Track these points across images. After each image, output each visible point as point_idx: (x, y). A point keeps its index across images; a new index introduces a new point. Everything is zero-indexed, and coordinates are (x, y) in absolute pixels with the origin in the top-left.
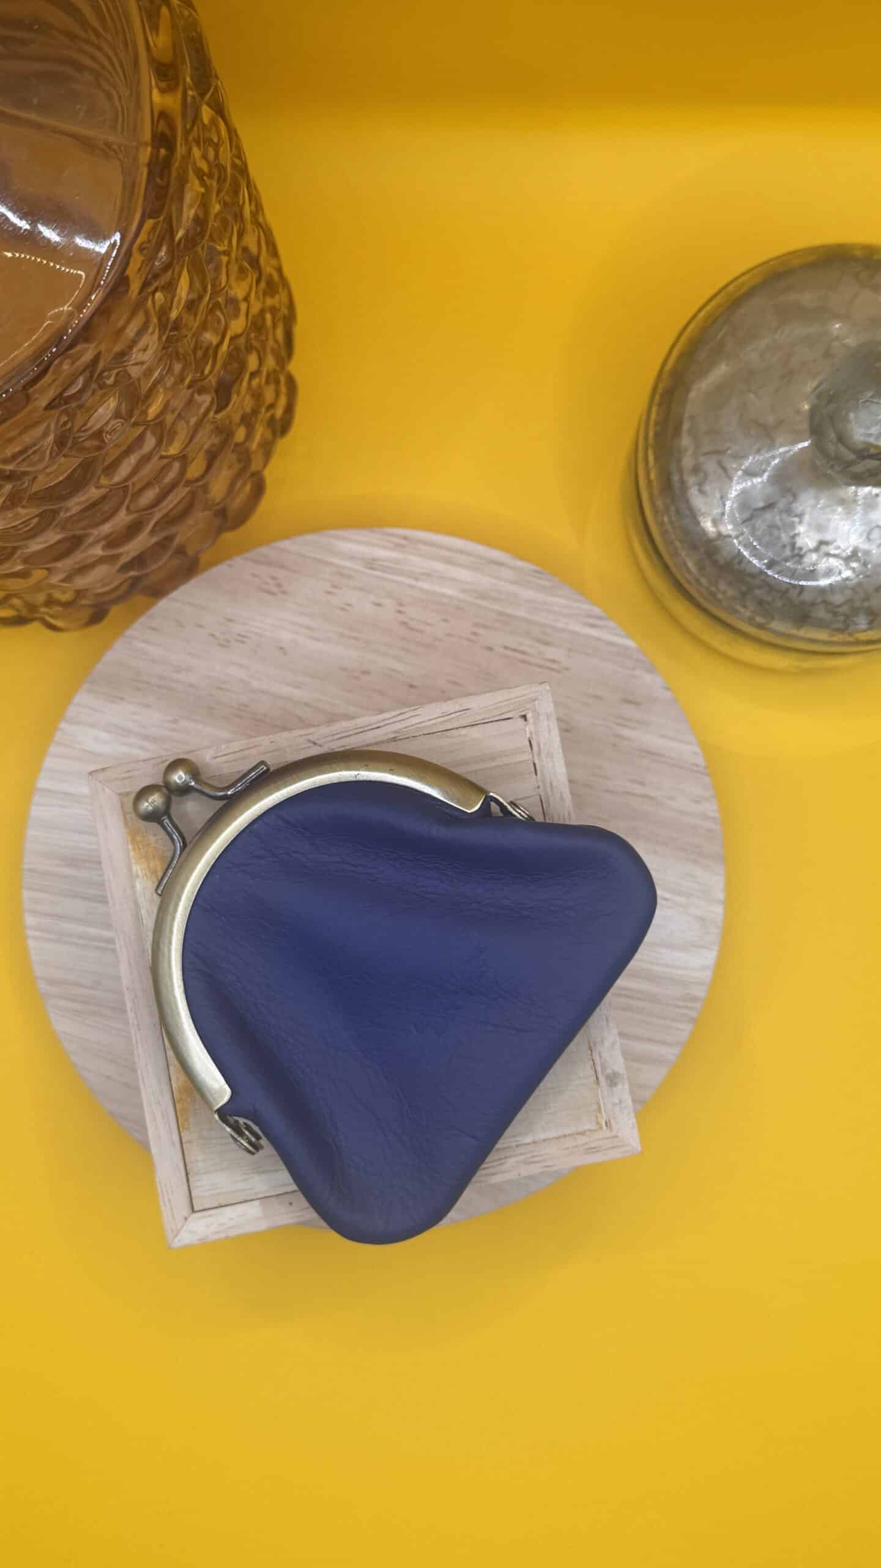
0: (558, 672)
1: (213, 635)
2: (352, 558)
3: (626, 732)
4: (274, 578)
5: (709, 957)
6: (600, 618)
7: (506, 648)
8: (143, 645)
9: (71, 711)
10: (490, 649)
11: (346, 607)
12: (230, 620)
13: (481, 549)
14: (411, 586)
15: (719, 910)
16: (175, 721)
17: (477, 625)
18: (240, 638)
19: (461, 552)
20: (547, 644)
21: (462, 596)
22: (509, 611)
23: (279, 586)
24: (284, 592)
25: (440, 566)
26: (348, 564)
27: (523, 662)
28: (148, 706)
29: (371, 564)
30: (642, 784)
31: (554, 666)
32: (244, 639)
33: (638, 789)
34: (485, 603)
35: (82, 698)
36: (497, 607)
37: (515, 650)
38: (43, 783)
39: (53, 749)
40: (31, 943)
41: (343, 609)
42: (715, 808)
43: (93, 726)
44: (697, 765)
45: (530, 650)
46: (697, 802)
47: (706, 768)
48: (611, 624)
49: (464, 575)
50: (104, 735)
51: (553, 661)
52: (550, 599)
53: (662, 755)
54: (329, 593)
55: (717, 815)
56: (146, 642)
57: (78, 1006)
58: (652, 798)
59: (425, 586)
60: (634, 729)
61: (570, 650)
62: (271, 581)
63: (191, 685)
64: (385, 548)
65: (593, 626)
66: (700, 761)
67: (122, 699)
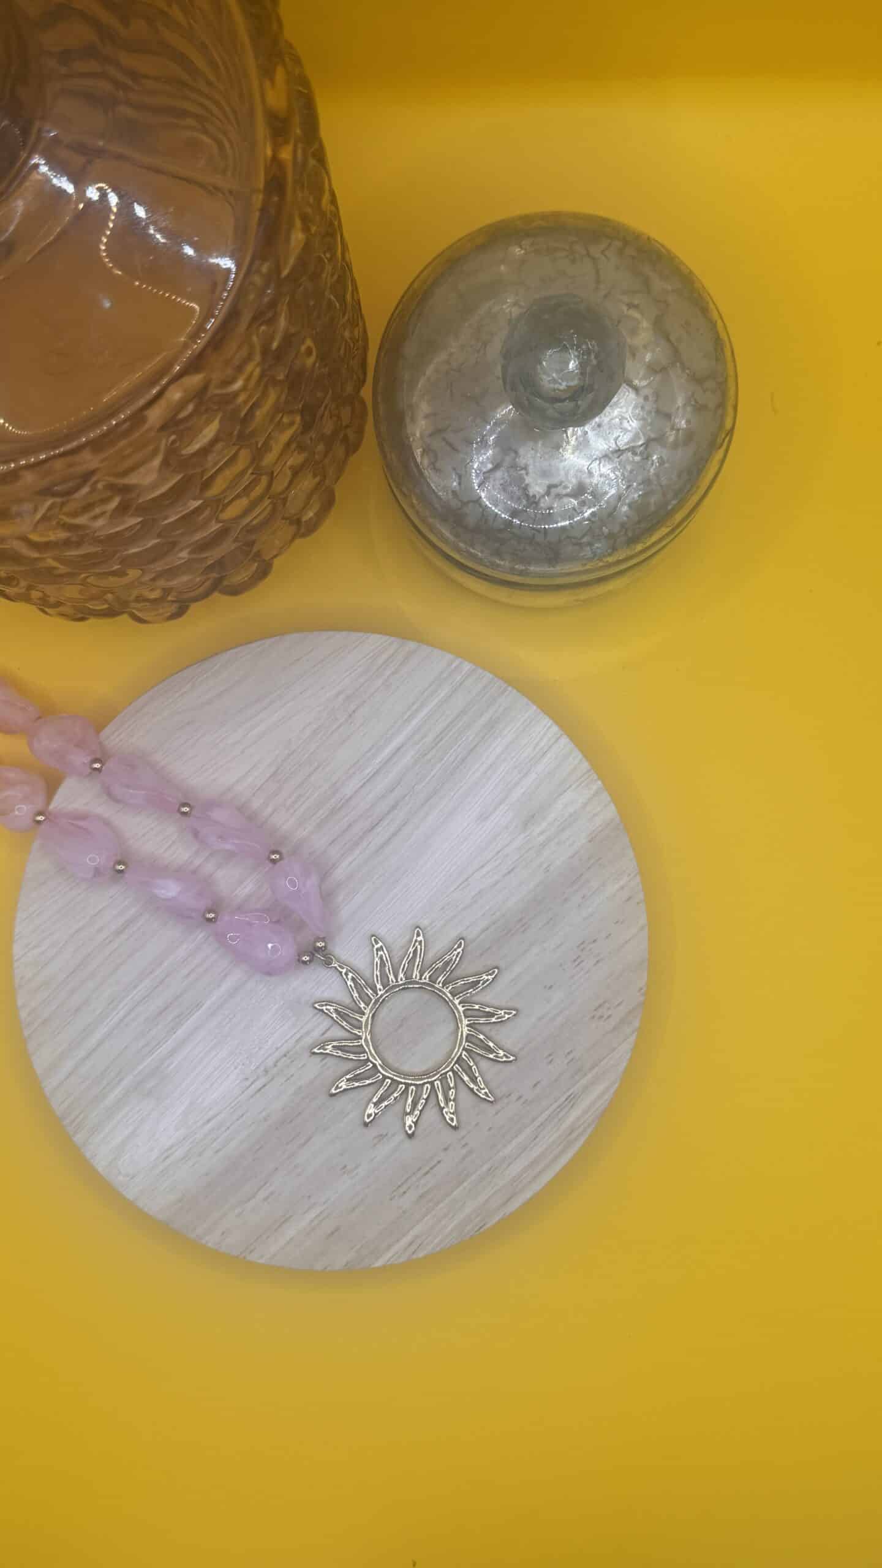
0: (393, 1192)
1: (595, 941)
2: (586, 1088)
3: (312, 1214)
4: (609, 1017)
5: (101, 1164)
6: (413, 1253)
7: (439, 1162)
8: (622, 883)
9: (605, 797)
10: (446, 1149)
11: (550, 1058)
12: (598, 962)
13: (528, 1194)
14: (533, 1120)
15: (130, 1195)
16: (547, 870)
17: (470, 1152)
18: (579, 960)
19: (535, 1177)
20: (421, 1197)
21: (501, 1154)
22: (465, 1184)
23: (601, 1017)
24: (593, 1017)
25: (535, 1153)
26: (584, 1081)
27: (420, 1169)
28: (572, 857)
29: (572, 1100)
30: (266, 1199)
31: (402, 1190)
32: (577, 963)
33: (262, 1194)
34: (485, 1168)
35: (611, 811)
36: (473, 1177)
37: (432, 1168)
38: (565, 740)
39: (586, 765)
40: (449, 657)
41: (550, 1055)
42: (210, 1245)
43: (585, 805)
44: (251, 1252)
45: (423, 1181)
46: (223, 1233)
47: (245, 1258)
48: (401, 1260)
49: (516, 1168)
50: (571, 810)
51: (405, 1193)
52: (455, 1222)
53: (276, 1230)
54: (571, 1051)
55: (203, 1242)
56: (622, 888)
57: (380, 661)
58: (249, 1200)
59: (528, 1131)
60: (312, 1221)
61: (404, 1212)
62: (610, 1013)
63: (566, 900)
64: (578, 1119)
65: (411, 1244)
66: (250, 1258)
67: (590, 841)
